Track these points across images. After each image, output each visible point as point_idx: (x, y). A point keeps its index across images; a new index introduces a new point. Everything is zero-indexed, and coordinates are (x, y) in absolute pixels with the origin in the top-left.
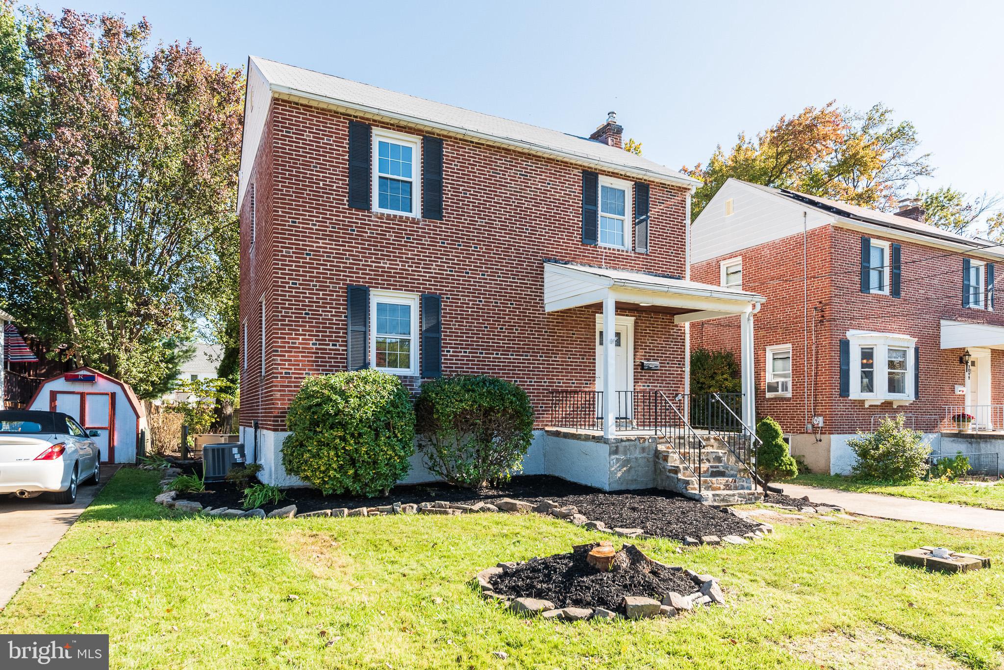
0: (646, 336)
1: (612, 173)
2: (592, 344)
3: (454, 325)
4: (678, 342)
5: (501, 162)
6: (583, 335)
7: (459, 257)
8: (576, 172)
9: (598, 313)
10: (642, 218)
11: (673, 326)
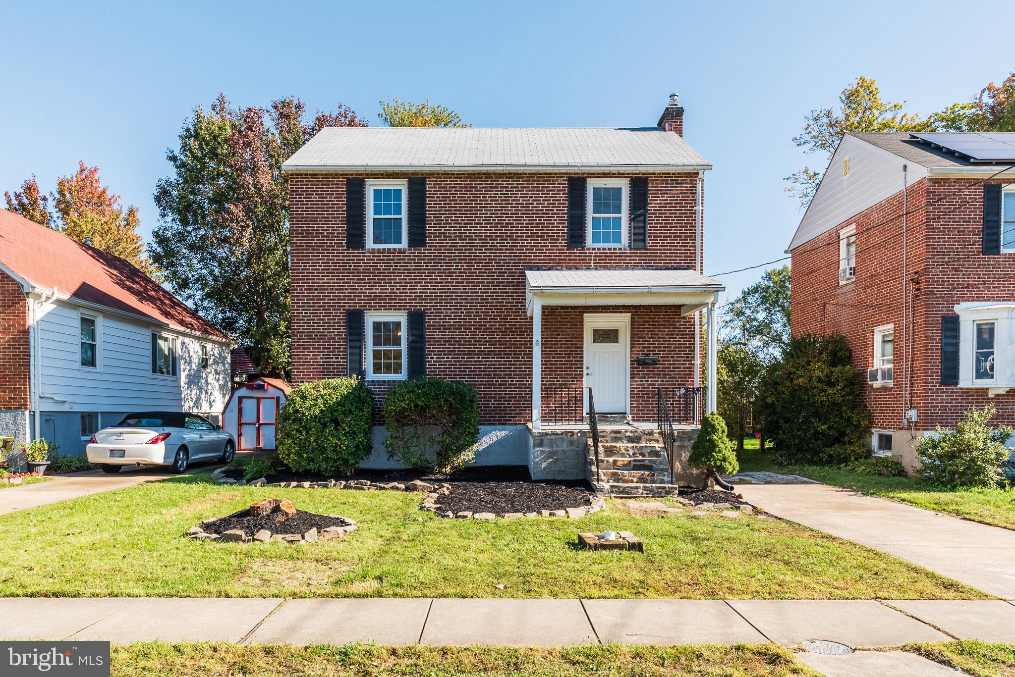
0: (644, 331)
1: (603, 174)
2: (579, 343)
3: (438, 335)
4: (687, 334)
5: (482, 186)
6: (569, 335)
7: (442, 276)
8: (560, 180)
9: (586, 312)
10: (639, 213)
11: (679, 318)
